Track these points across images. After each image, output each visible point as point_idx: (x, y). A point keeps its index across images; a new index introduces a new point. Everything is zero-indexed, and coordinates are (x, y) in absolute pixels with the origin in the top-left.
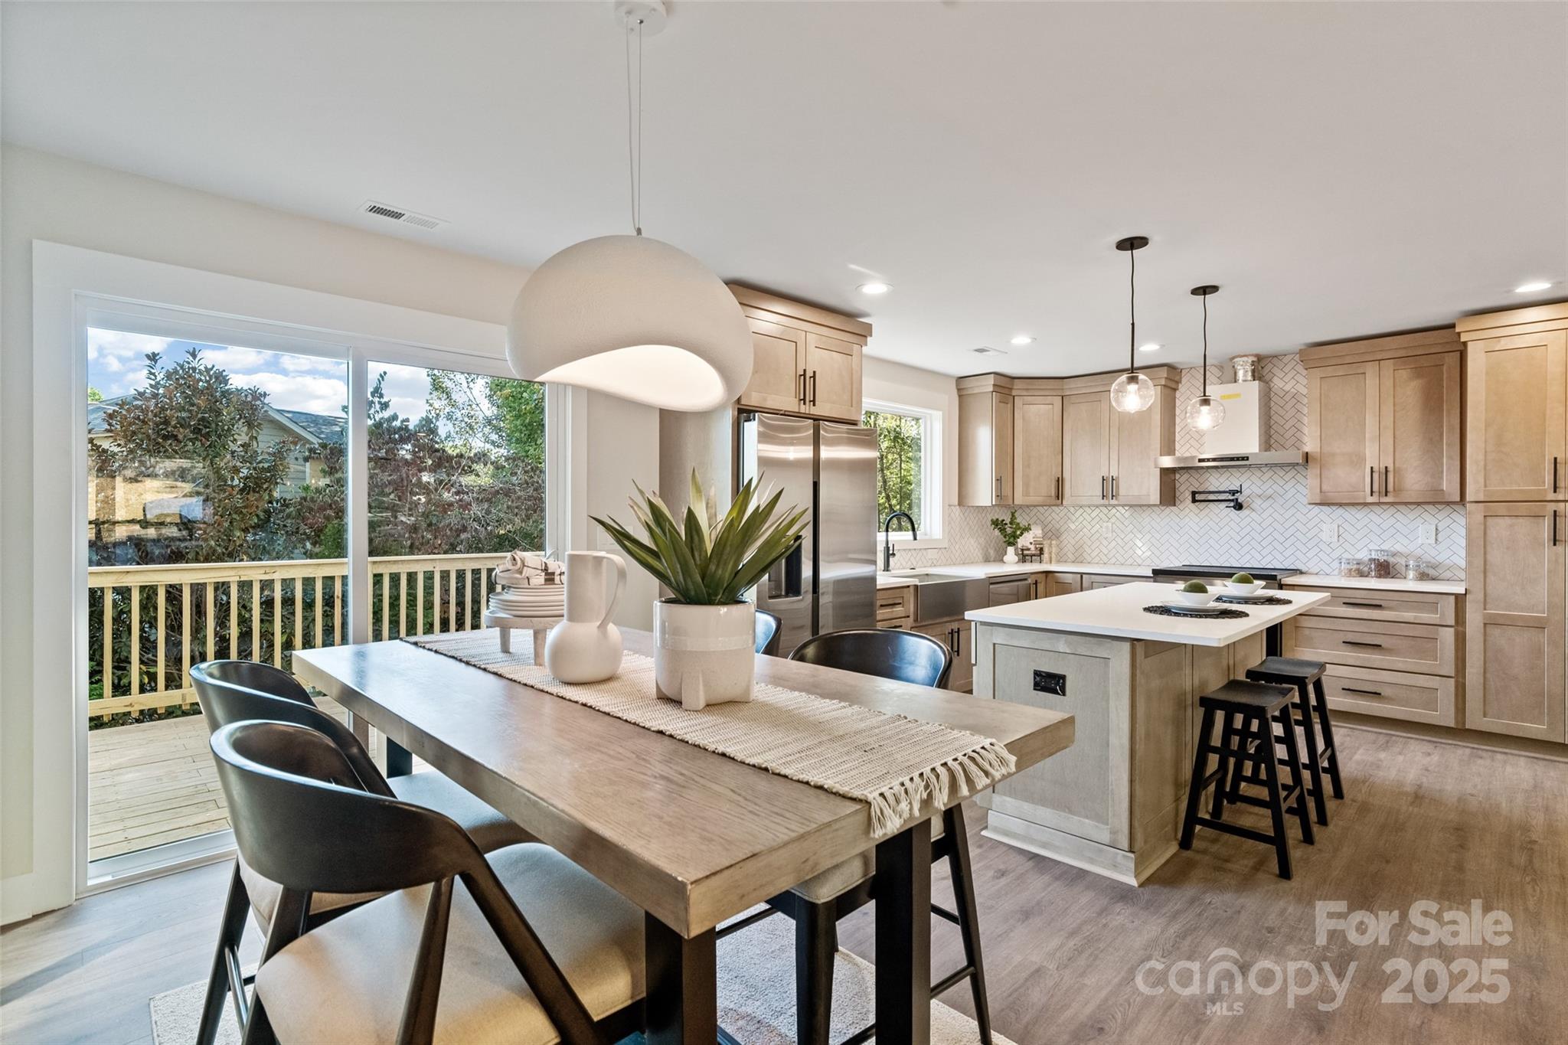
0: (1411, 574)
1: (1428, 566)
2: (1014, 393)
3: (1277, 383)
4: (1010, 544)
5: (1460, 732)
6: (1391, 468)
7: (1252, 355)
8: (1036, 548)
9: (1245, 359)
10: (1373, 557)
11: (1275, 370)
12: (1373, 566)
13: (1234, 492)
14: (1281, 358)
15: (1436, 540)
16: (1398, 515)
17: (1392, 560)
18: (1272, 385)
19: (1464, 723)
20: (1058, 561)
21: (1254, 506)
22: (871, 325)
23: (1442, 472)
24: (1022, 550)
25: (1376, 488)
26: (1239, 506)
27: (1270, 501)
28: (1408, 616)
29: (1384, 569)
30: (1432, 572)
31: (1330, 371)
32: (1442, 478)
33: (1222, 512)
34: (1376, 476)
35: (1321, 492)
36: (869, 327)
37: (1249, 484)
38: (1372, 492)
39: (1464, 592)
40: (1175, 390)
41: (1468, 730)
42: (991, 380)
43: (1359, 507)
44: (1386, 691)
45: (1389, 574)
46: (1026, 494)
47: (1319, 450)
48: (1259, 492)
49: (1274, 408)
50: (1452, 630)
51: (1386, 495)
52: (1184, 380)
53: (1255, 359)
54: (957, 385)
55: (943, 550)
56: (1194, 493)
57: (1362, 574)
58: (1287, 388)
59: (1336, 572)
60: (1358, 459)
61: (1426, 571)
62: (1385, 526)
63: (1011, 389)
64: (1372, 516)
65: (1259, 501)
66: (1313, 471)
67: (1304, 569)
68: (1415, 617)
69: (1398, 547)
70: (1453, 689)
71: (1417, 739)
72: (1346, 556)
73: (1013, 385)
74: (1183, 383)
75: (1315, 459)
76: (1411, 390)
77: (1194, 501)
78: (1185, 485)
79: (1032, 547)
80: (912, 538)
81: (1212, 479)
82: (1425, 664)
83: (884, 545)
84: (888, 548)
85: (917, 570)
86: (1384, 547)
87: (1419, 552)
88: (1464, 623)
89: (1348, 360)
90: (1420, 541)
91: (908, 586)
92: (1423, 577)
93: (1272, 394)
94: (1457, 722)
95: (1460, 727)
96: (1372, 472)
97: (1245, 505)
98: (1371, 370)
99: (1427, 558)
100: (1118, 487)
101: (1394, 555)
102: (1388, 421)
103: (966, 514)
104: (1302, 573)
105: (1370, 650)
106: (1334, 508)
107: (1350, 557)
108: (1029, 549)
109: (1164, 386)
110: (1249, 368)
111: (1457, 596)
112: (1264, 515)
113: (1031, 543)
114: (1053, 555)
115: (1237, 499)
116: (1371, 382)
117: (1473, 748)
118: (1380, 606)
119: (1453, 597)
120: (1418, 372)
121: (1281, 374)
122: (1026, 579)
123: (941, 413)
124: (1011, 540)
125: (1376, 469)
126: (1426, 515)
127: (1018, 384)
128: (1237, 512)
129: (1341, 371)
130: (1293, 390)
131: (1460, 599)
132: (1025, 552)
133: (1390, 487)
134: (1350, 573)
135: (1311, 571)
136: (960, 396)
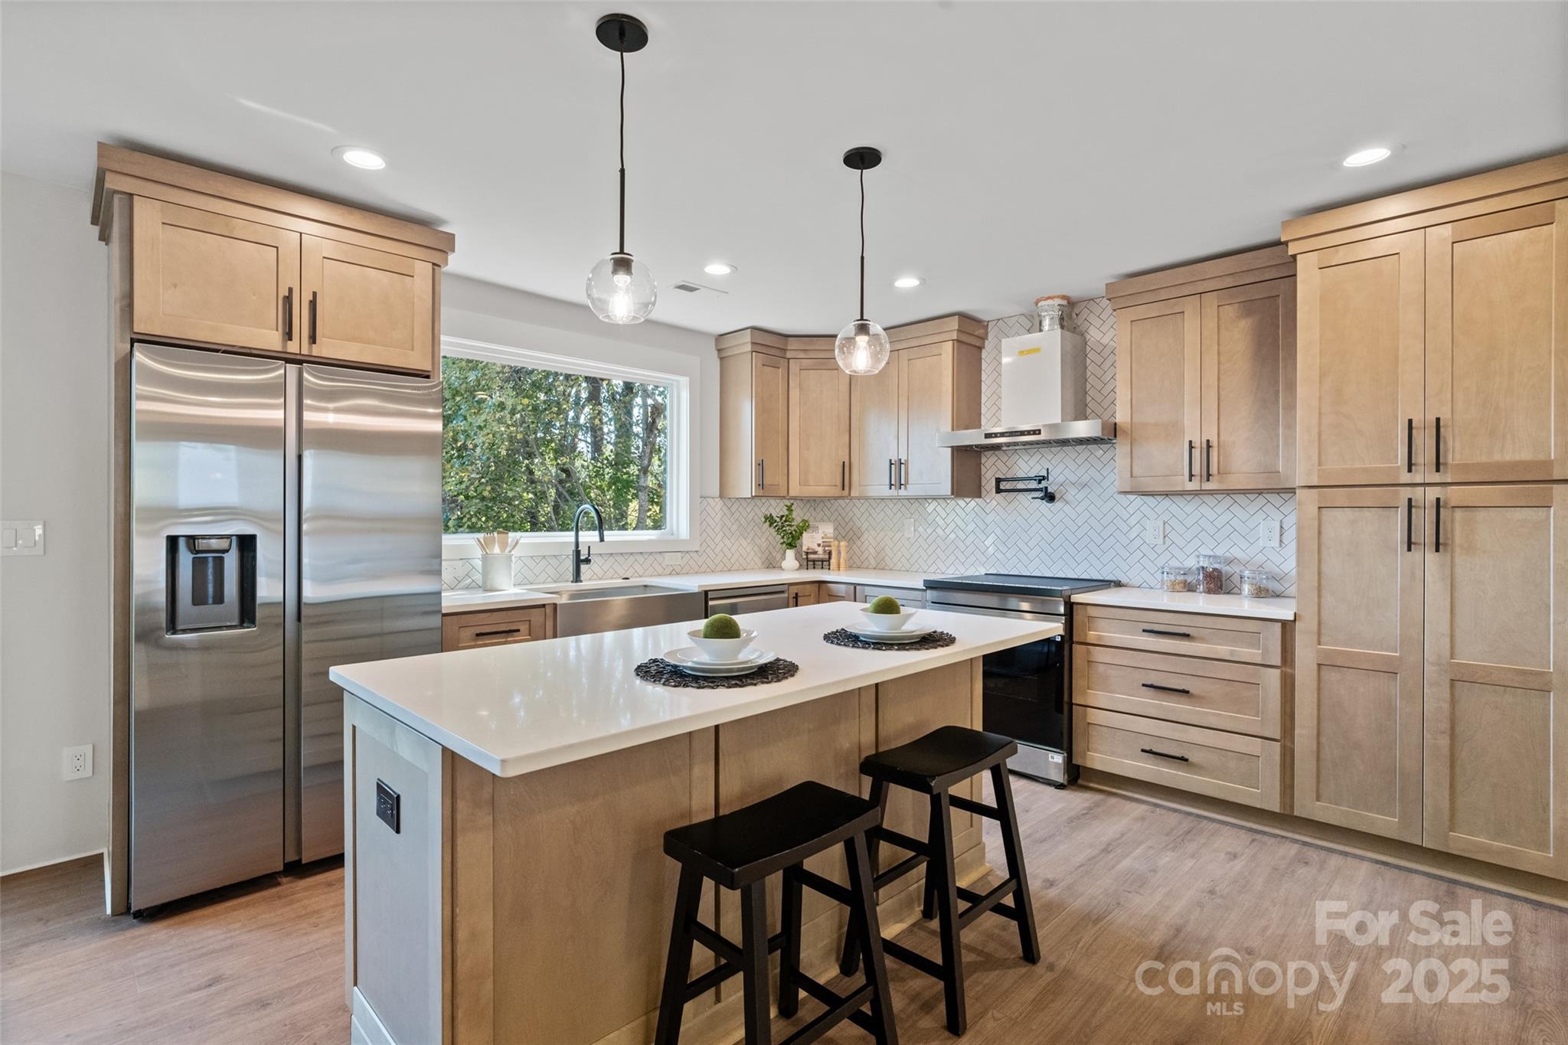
0: (1246, 588)
1: (1267, 578)
2: (789, 355)
3: (1094, 335)
4: (791, 546)
5: (1287, 819)
6: (1214, 443)
7: (1058, 297)
8: (825, 551)
9: (1050, 302)
10: (1201, 564)
11: (1092, 318)
12: (1201, 577)
13: (1041, 479)
14: (1098, 301)
15: (1281, 541)
16: (1235, 509)
17: (1226, 569)
18: (1088, 337)
19: (1292, 807)
20: (850, 567)
21: (1068, 497)
22: (454, 235)
23: (1278, 446)
24: (807, 553)
25: (1196, 470)
26: (1050, 498)
27: (1086, 490)
28: (1222, 650)
29: (1217, 582)
30: (1273, 585)
31: (1142, 312)
32: (1277, 454)
33: (1030, 505)
34: (1196, 453)
35: (1132, 476)
36: (451, 238)
37: (1061, 469)
38: (1191, 476)
39: (1292, 618)
40: (980, 348)
41: (1296, 816)
42: (747, 337)
43: (1189, 498)
44: (1194, 756)
45: (1221, 588)
46: (804, 482)
47: (1129, 420)
48: (1073, 479)
49: (1091, 368)
50: (1277, 672)
51: (1208, 480)
52: (991, 336)
53: (1064, 302)
54: (716, 345)
55: (694, 555)
56: (998, 481)
57: (1190, 588)
58: (1105, 341)
59: (1159, 586)
60: (1173, 430)
61: (1264, 583)
62: (1219, 523)
63: (785, 350)
64: (1204, 509)
65: (1072, 491)
66: (1121, 448)
67: (1124, 580)
68: (1232, 653)
69: (1236, 553)
70: (1277, 758)
71: (1234, 825)
72: (1174, 563)
73: (786, 344)
74: (990, 338)
75: (1124, 432)
76: (1239, 333)
77: (999, 491)
78: (991, 468)
79: (820, 550)
80: (597, 539)
81: (1021, 463)
82: (1246, 720)
83: (574, 548)
84: (578, 553)
85: (631, 580)
86: (1219, 552)
87: (1260, 558)
88: (1293, 662)
89: (1164, 295)
90: (1261, 543)
91: (544, 606)
92: (1262, 593)
93: (1088, 349)
94: (1283, 804)
95: (1288, 813)
96: (1191, 447)
97: (1057, 496)
98: (1190, 307)
99: (1270, 567)
100: (907, 473)
101: (1229, 562)
102: (1211, 378)
103: (733, 509)
104: (1118, 584)
105: (1175, 697)
106: (1159, 498)
107: (1179, 565)
108: (815, 553)
109: (958, 341)
110: (1057, 313)
111: (1284, 624)
112: (1079, 509)
113: (819, 545)
114: (842, 561)
115: (1046, 488)
116: (1191, 326)
117: (1305, 844)
118: (1188, 635)
119: (1280, 624)
120: (1248, 308)
121: (1097, 322)
122: (783, 592)
123: (688, 378)
124: (792, 541)
125: (1197, 444)
126: (1268, 508)
127: (793, 344)
128: (1049, 505)
129: (1153, 310)
130: (1112, 343)
131: (1287, 627)
132: (811, 556)
133: (1214, 469)
134: (1173, 588)
135: (1134, 582)
136: (721, 359)
